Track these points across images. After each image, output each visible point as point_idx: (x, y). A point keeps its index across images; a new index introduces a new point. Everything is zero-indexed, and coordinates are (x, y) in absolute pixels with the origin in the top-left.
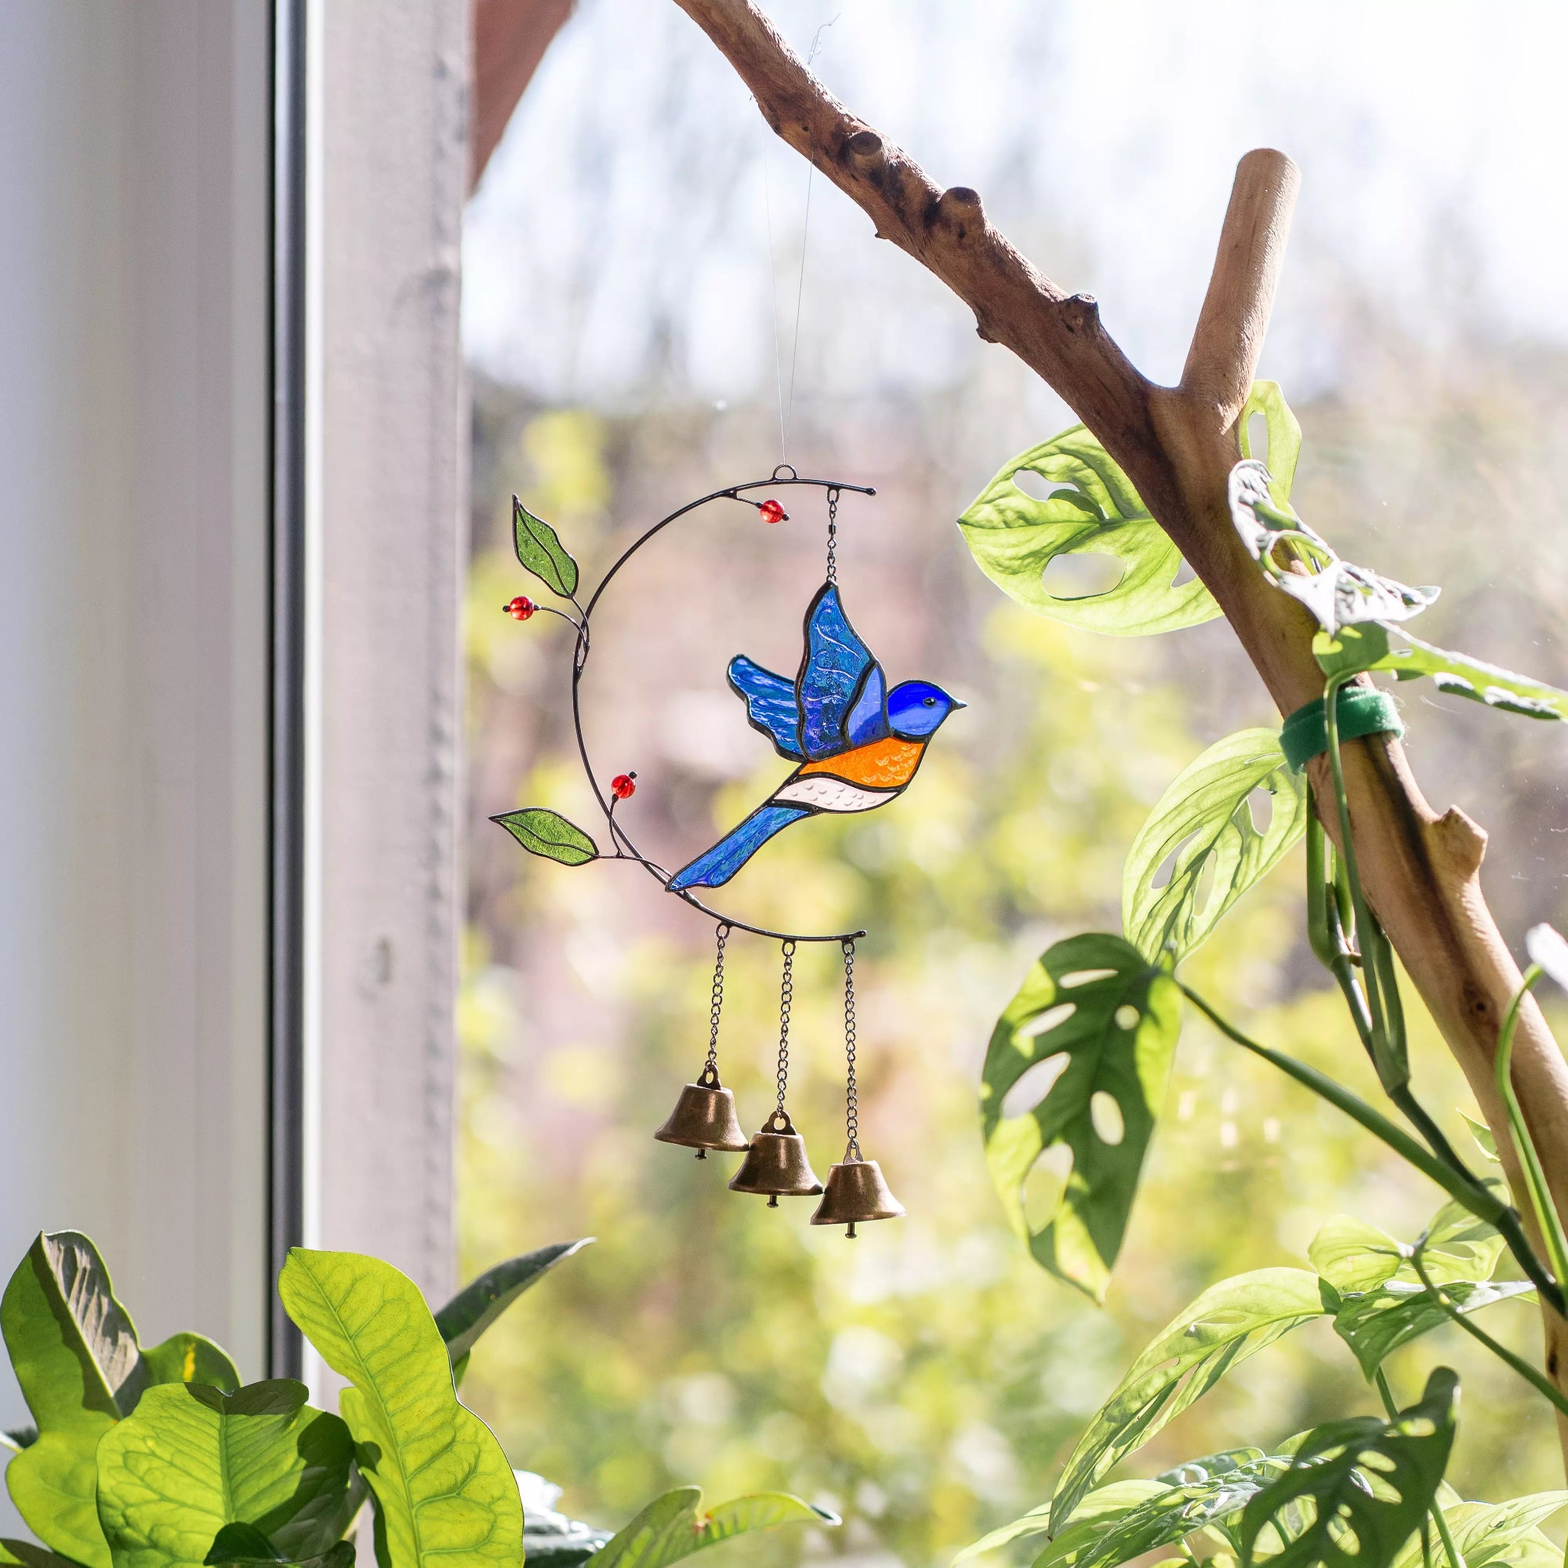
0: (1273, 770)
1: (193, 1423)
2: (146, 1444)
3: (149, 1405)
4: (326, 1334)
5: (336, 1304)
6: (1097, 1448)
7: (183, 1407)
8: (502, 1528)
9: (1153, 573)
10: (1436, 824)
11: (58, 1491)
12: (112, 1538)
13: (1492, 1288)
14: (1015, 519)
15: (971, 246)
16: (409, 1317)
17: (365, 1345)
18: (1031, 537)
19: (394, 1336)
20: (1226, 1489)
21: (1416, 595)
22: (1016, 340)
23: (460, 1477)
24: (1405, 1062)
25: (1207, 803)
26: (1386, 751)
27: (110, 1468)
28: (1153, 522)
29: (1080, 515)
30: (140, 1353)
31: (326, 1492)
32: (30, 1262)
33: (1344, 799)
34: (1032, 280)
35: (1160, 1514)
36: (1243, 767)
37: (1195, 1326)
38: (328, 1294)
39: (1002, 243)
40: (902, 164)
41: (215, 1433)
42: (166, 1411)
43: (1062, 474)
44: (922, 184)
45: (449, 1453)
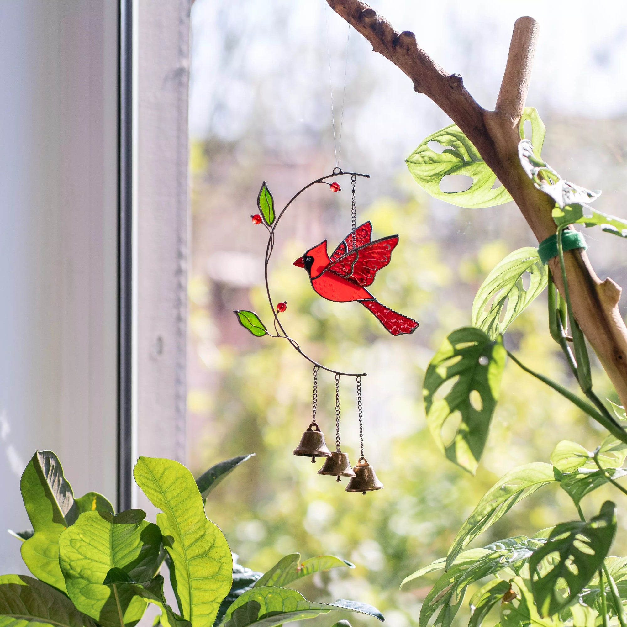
0: (533, 264)
1: (99, 527)
2: (79, 536)
3: (82, 520)
4: (152, 492)
5: (157, 479)
6: (464, 535)
7: (96, 521)
8: (224, 569)
9: (484, 183)
10: (601, 284)
11: (42, 556)
12: (65, 574)
13: (623, 470)
14: (428, 160)
15: (412, 55)
16: (187, 484)
17: (169, 496)
18: (435, 168)
19: (181, 492)
20: (516, 551)
21: (592, 194)
22: (430, 92)
23: (207, 548)
24: (590, 379)
25: (507, 277)
26: (581, 255)
27: (64, 546)
28: (484, 163)
29: (455, 159)
30: (74, 500)
31: (151, 556)
32: (32, 463)
33: (565, 275)
34: (436, 68)
35: (490, 561)
36: (521, 263)
37: (504, 486)
38: (154, 475)
39: (424, 53)
40: (383, 22)
41: (108, 531)
42: (88, 522)
43: (447, 143)
44: (391, 30)
45: (203, 539)
